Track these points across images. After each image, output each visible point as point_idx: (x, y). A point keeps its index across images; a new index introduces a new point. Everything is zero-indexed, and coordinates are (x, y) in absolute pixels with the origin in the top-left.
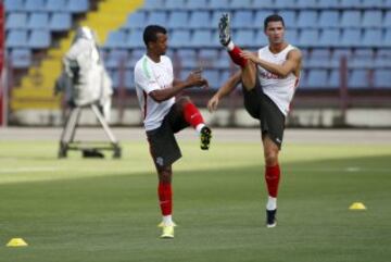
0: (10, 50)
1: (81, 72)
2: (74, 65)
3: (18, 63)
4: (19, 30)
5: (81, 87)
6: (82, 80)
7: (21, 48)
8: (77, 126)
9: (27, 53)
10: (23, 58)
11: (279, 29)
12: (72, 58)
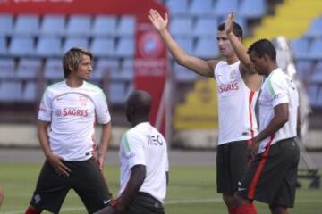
11: (223, 39)
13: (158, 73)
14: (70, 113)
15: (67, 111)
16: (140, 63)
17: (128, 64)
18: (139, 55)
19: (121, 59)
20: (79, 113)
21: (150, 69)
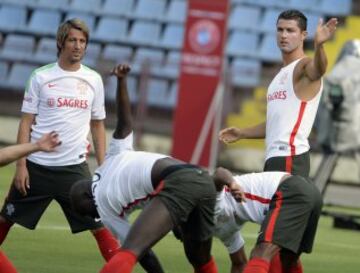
0: (231, 59)
1: (345, 104)
2: (335, 92)
3: (240, 80)
4: (248, 31)
5: (343, 125)
6: (344, 116)
7: (246, 58)
8: (329, 182)
9: (255, 66)
10: (249, 73)
11: (289, 30)
12: (334, 82)
13: (210, 72)
14: (66, 104)
15: (62, 101)
16: (188, 58)
17: (174, 57)
18: (187, 48)
19: (166, 51)
20: (78, 104)
21: (201, 66)
